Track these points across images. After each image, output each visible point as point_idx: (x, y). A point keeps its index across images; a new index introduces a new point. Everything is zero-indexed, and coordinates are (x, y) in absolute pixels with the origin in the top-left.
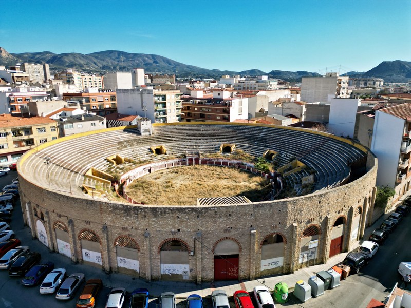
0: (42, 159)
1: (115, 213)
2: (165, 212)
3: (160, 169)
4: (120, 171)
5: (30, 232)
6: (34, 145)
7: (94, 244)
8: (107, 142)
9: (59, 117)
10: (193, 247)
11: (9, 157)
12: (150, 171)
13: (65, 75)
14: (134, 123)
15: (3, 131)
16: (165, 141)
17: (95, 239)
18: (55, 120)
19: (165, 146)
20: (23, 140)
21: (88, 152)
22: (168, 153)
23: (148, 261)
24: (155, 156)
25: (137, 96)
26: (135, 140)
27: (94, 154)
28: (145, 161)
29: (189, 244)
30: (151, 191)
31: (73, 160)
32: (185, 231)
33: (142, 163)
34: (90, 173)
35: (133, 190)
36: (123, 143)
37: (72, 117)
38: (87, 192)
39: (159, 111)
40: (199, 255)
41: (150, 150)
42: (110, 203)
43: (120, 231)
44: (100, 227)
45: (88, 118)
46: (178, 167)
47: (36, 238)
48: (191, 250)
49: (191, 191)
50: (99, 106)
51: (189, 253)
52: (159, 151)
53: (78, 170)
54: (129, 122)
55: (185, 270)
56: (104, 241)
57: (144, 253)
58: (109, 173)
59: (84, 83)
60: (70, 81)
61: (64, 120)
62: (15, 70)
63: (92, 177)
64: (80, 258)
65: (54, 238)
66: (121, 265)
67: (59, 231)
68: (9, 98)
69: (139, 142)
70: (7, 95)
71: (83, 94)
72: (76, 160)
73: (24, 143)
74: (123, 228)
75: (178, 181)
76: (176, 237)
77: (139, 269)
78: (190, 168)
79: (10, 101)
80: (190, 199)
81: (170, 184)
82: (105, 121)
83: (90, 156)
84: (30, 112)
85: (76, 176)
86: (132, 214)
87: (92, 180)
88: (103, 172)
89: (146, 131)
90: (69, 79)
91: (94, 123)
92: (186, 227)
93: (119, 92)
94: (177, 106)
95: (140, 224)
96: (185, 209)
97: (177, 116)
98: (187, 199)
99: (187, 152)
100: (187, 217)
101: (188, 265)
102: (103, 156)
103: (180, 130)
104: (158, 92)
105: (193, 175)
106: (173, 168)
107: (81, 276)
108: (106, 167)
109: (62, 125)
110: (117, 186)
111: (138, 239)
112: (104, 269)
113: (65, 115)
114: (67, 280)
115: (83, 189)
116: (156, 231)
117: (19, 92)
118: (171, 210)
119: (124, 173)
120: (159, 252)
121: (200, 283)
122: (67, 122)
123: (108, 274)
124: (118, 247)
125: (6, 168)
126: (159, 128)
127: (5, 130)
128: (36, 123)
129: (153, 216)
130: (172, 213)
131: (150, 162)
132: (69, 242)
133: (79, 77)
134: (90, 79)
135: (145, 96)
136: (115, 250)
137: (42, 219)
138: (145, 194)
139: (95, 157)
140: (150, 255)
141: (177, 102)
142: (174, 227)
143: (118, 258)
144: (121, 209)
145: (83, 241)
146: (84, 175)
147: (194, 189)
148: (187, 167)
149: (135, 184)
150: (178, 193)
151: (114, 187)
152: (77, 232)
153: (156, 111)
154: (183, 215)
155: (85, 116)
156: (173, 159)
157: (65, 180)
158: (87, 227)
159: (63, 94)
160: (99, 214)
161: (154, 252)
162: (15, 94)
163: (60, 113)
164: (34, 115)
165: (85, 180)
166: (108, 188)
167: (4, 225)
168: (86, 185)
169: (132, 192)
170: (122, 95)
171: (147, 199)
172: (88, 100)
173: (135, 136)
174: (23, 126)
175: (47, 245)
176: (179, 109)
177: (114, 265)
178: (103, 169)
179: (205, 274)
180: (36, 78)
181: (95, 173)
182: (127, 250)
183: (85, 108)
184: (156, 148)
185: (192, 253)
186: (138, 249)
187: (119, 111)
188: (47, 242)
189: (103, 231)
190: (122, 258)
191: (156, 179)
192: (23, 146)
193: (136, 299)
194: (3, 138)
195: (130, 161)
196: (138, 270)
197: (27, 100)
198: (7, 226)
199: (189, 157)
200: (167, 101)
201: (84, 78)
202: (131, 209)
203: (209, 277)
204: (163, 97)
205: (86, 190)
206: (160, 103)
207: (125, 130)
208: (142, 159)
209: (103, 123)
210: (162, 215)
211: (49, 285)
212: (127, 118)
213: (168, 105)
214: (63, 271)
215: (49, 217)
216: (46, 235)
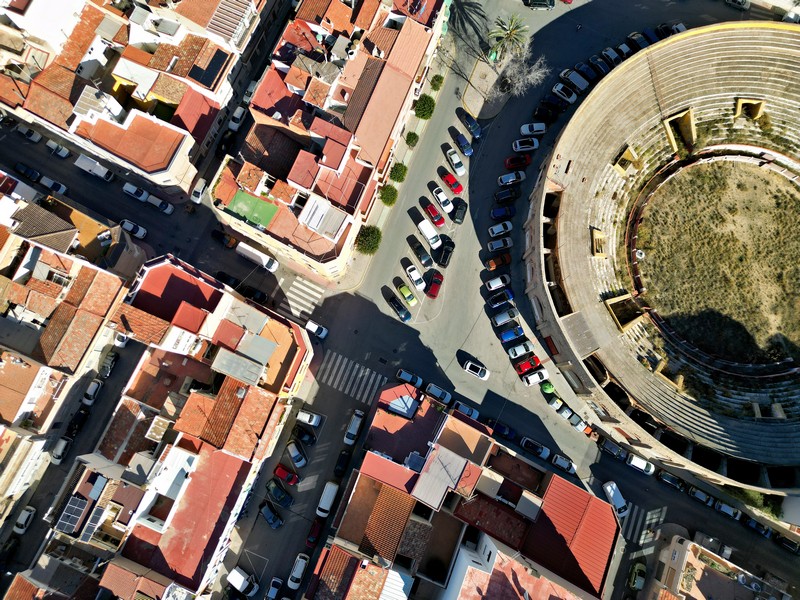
0: (647, 67)
3: (782, 173)
12: (761, 164)
21: (733, 68)
27: (735, 79)
28: (787, 140)
38: (614, 165)
48: (544, 319)
58: (699, 131)
64: (527, 230)
75: (743, 222)
83: (725, 79)
85: (650, 118)
87: (663, 132)
88: (694, 122)
107: (510, 246)
112: (524, 254)
119: (722, 142)
139: (729, 84)
151: (670, 161)
191: (739, 186)
208: (788, 134)
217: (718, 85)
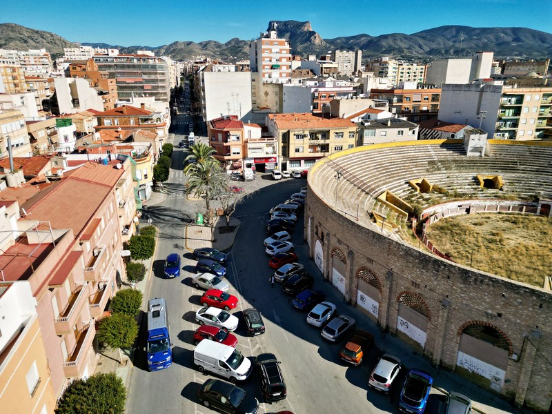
0: (333, 170)
1: (407, 260)
2: (482, 282)
3: (486, 211)
4: (424, 202)
5: (309, 250)
6: (328, 151)
7: (372, 288)
8: (414, 158)
9: (360, 120)
10: (520, 348)
11: (302, 162)
12: (468, 211)
13: (378, 64)
14: (459, 135)
15: (301, 133)
16: (505, 169)
17: (375, 283)
18: (356, 123)
19: (502, 178)
20: (319, 145)
21: (386, 169)
22: (505, 188)
23: (441, 340)
24: (482, 191)
25: (473, 96)
26: (455, 161)
27: (394, 174)
28: (464, 194)
29: (513, 341)
30: (463, 241)
31: (367, 177)
32: (510, 320)
33: (458, 196)
34: (383, 197)
35: (437, 232)
36: (436, 164)
37: (376, 121)
38: (375, 221)
39: (506, 121)
40: (528, 365)
41: (476, 180)
42: (403, 245)
43: (408, 285)
44: (385, 271)
45: (395, 123)
46: (518, 214)
47: (312, 259)
48: (515, 351)
49: (535, 258)
50: (414, 108)
51: (510, 354)
52: (490, 184)
53: (370, 191)
54: (451, 134)
55: (497, 376)
56: (386, 290)
57: (436, 326)
58: (408, 203)
59: (400, 75)
60: (382, 72)
61: (366, 124)
62: (325, 60)
63: (385, 203)
64: (354, 299)
65: (331, 265)
66: (401, 328)
67: (336, 259)
68: (314, 94)
69: (460, 165)
70: (313, 90)
71: (396, 91)
72: (371, 177)
73: (319, 149)
74: (413, 282)
75: (513, 237)
76: (494, 323)
77: (425, 344)
78: (541, 221)
79: (314, 97)
80: (531, 272)
81: (498, 238)
82: (417, 130)
83: (388, 175)
84: (330, 113)
85: (366, 198)
86: (429, 267)
87: (385, 206)
88: (401, 199)
89: (476, 149)
90: (382, 69)
91: (402, 132)
92: (515, 315)
93: (446, 88)
94: (540, 115)
95: (438, 284)
96: (519, 287)
97: (537, 130)
98: (524, 269)
99: (542, 193)
100: (519, 300)
101: (505, 372)
102: (404, 178)
103: (537, 155)
104: (511, 90)
105: (545, 233)
106: (510, 214)
107: (352, 322)
108: (405, 193)
109: (362, 130)
110: (415, 222)
111: (432, 305)
112: (379, 324)
113: (369, 118)
114: (335, 319)
115: (371, 216)
116: (462, 304)
117: (325, 87)
118: (493, 282)
119: (429, 207)
120: (459, 334)
121: (520, 407)
122: (369, 128)
123: (382, 332)
124: (402, 304)
125: (298, 174)
126: (500, 148)
127: (304, 132)
128: (336, 126)
129: (461, 281)
130: (494, 286)
131: (471, 198)
132: (345, 276)
133: (395, 66)
134: (410, 69)
135: (487, 96)
136: (397, 306)
137: (322, 240)
138: (454, 242)
139: (394, 177)
140: (445, 332)
141: (542, 107)
142: (492, 308)
143: (400, 318)
144: (414, 257)
145: (360, 280)
146: (376, 198)
147: (542, 257)
148: (535, 217)
149: (441, 224)
150: (510, 256)
151: (412, 222)
152: (356, 268)
153: (500, 119)
154: (513, 295)
155: (393, 120)
156: (512, 199)
157: (353, 200)
158: (369, 265)
159: (372, 90)
160: (386, 255)
161: (453, 331)
162: (320, 89)
163: (363, 115)
164: (335, 116)
165: (376, 204)
166: (402, 222)
167: (286, 236)
168: (376, 212)
169: (435, 236)
170: (450, 93)
171: (456, 251)
172: (400, 100)
173: (456, 156)
174: (321, 129)
175: (322, 271)
176: (544, 119)
177: (392, 325)
178: (401, 194)
179: (531, 398)
180: (345, 68)
181: (391, 199)
182: (413, 313)
183: (394, 110)
184: (486, 178)
185: (515, 357)
186: (428, 317)
187: (441, 117)
188: (322, 267)
189: (386, 278)
190: (405, 321)
191: (475, 224)
192: (318, 152)
193: (412, 381)
194: (300, 141)
195: (440, 191)
196: (423, 345)
197: (331, 97)
198: (289, 237)
199: (543, 201)
200: (524, 105)
201: (401, 67)
202: (430, 261)
203: (540, 405)
204: (519, 98)
205: (375, 218)
206: (509, 108)
207: (443, 146)
208: (459, 191)
209: (413, 133)
210: (476, 284)
211: (316, 316)
212: (449, 127)
213: (524, 111)
214: (334, 307)
215: (329, 241)
216: (322, 259)
217: (388, 179)
